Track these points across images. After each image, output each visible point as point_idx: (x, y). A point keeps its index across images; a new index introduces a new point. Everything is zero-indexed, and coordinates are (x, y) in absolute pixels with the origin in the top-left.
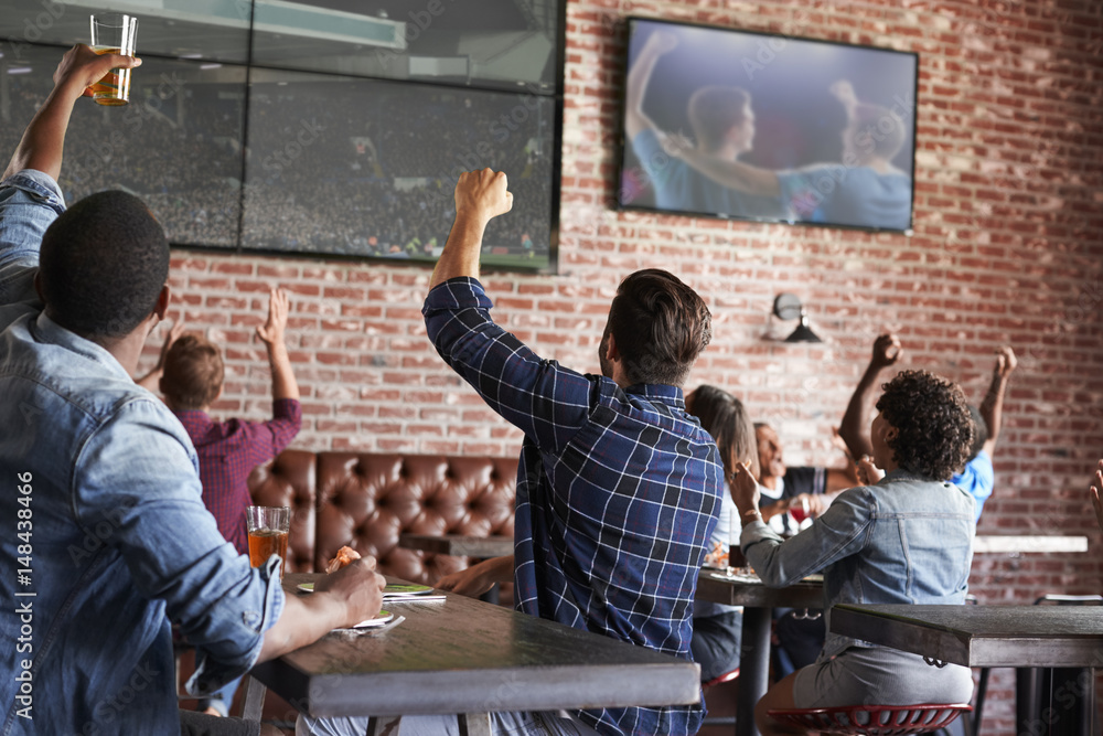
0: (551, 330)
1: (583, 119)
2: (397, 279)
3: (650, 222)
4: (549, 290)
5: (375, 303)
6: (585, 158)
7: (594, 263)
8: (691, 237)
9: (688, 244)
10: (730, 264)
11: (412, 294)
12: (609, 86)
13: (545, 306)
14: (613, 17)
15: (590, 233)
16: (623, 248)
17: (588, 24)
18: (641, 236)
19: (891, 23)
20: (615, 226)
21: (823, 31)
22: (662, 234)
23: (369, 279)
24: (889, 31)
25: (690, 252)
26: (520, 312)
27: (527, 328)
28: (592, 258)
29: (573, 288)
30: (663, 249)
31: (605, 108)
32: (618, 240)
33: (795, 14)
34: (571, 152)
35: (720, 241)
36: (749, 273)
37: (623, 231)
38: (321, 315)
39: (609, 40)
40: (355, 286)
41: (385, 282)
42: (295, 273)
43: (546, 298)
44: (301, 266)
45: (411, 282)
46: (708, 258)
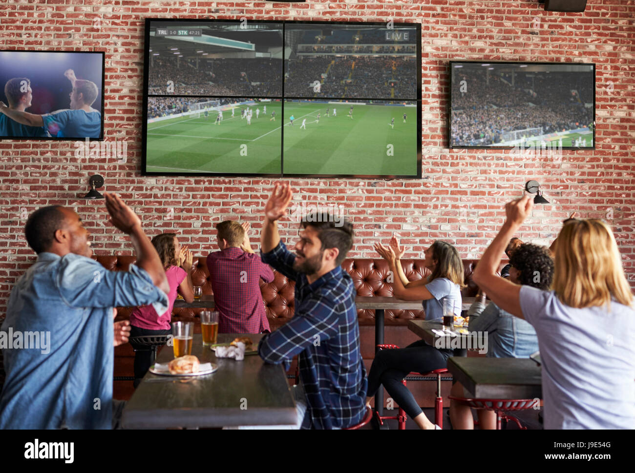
0: (421, 202)
1: (431, 108)
2: (351, 184)
3: (465, 152)
4: (419, 185)
5: (342, 195)
6: (433, 126)
7: (440, 172)
8: (485, 158)
9: (484, 161)
10: (504, 169)
11: (358, 190)
12: (444, 93)
13: (417, 192)
14: (444, 62)
15: (437, 159)
16: (453, 165)
17: (432, 66)
18: (460, 159)
19: (581, 51)
20: (448, 155)
21: (546, 58)
22: (470, 157)
23: (339, 185)
24: (580, 54)
25: (484, 164)
26: (406, 195)
27: (410, 202)
28: (439, 170)
29: (430, 183)
30: (471, 164)
31: (441, 103)
32: (450, 161)
33: (532, 51)
34: (427, 124)
35: (498, 159)
36: (513, 172)
37: (452, 157)
38: (319, 201)
39: (442, 72)
40: (332, 188)
41: (346, 186)
42: (307, 184)
43: (417, 188)
44: (309, 181)
45: (357, 185)
46: (493, 167)
